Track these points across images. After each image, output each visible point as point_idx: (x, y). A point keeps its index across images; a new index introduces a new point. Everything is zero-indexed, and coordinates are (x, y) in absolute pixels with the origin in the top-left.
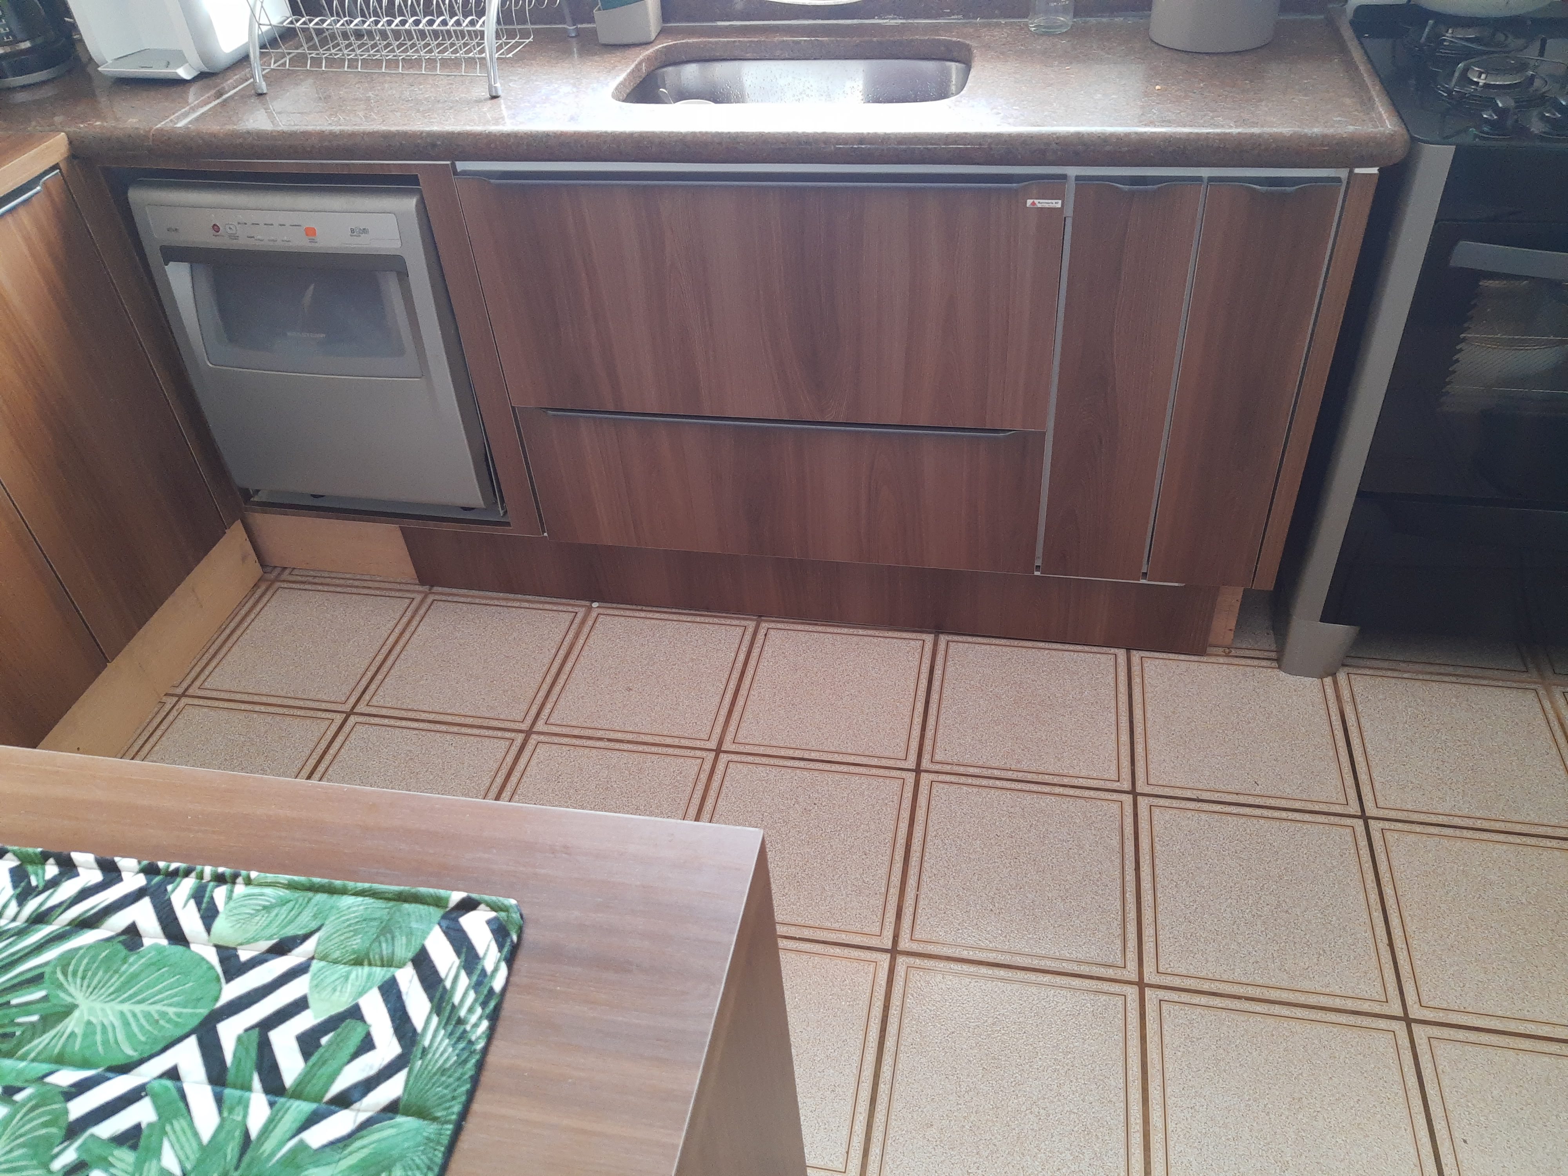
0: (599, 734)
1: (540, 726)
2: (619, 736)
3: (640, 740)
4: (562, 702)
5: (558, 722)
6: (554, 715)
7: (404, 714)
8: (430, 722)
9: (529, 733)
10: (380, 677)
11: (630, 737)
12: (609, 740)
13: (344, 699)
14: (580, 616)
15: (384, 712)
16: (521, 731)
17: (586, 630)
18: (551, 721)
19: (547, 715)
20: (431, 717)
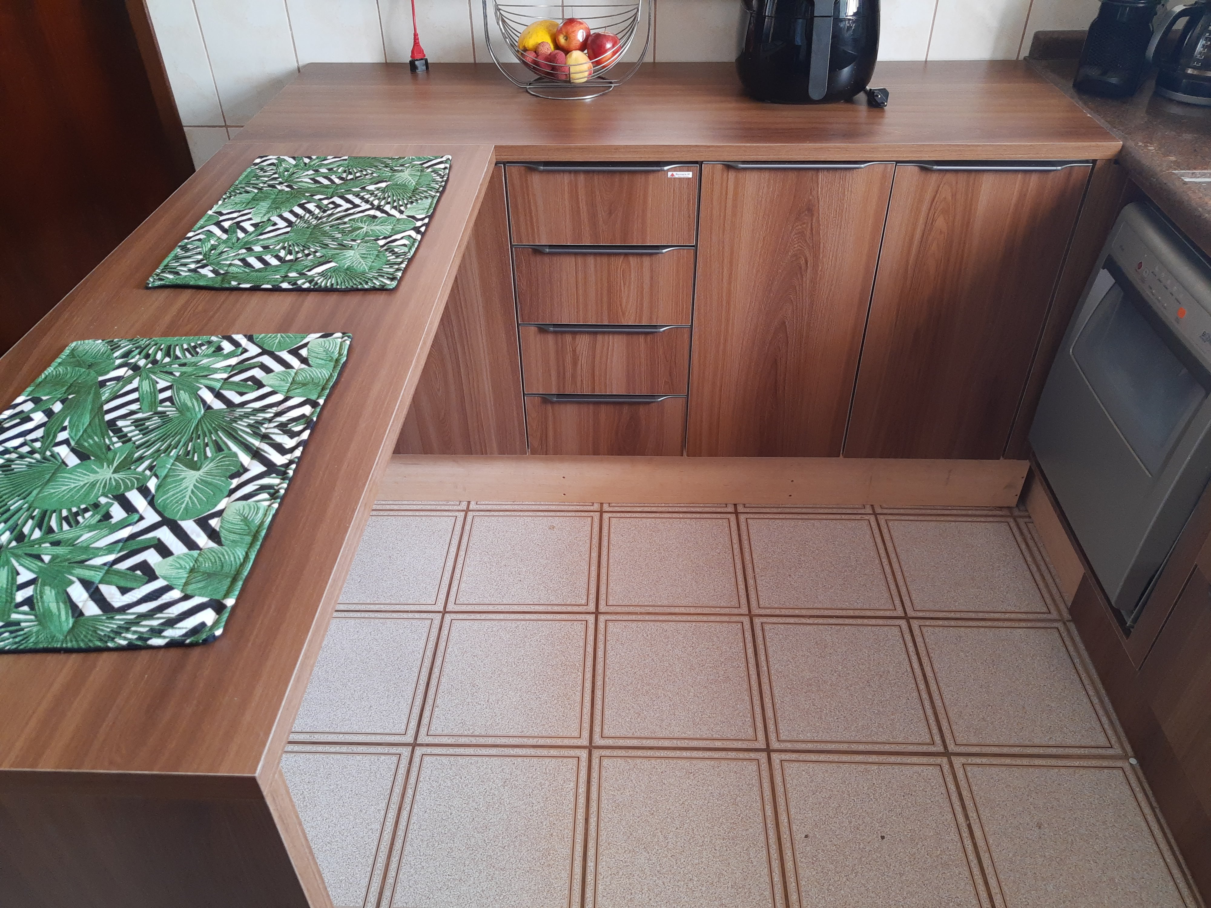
0: (972, 815)
1: (957, 762)
2: (978, 833)
3: (982, 854)
4: (994, 770)
5: (969, 774)
6: (976, 769)
7: (923, 653)
8: (924, 675)
9: (947, 754)
10: (953, 623)
11: (981, 843)
12: (969, 826)
13: (918, 608)
14: (1110, 752)
15: (919, 640)
16: (945, 747)
17: (1094, 763)
18: (968, 768)
19: (974, 762)
20: (929, 674)
